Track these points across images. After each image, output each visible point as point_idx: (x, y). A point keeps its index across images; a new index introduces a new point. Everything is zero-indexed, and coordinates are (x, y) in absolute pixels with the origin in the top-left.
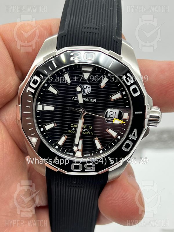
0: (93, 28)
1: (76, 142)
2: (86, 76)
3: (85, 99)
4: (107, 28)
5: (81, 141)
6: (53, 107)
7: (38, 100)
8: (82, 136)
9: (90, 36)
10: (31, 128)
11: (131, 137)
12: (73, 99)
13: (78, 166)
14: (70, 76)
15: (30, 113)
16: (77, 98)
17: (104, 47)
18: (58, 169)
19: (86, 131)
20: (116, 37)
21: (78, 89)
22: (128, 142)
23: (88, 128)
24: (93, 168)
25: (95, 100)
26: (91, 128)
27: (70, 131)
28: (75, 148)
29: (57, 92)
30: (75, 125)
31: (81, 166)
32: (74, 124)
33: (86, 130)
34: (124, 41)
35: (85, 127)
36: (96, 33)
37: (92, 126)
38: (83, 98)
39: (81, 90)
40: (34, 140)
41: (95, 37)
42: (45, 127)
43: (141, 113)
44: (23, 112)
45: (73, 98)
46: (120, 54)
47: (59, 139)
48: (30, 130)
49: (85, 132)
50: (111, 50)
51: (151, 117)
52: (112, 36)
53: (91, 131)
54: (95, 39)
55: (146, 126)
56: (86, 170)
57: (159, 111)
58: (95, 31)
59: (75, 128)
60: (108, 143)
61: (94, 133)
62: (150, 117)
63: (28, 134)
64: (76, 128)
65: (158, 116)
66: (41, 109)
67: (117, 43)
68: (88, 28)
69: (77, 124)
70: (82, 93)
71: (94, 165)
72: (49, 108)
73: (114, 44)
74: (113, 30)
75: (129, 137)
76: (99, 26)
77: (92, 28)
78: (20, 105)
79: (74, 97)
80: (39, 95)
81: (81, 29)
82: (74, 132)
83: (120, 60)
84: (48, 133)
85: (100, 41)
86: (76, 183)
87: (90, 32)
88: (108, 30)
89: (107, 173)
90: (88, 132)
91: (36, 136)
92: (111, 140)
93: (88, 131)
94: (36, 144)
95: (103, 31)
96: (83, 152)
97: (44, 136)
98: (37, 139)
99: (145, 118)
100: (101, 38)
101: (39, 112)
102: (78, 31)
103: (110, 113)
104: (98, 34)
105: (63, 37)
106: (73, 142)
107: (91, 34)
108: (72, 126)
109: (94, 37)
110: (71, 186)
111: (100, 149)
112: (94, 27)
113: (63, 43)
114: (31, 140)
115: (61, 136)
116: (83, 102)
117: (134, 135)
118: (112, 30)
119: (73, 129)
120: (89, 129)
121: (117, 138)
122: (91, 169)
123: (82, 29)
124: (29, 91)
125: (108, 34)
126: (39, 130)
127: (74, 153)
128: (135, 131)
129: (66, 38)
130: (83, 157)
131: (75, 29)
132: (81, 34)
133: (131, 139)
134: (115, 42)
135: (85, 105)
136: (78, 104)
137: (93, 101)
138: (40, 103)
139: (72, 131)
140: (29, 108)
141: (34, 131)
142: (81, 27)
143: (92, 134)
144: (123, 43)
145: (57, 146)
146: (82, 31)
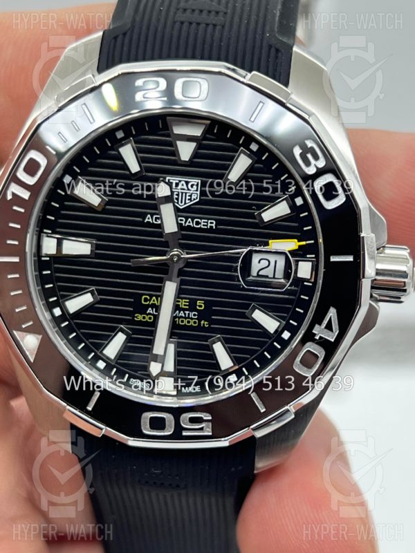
0: (210, 12)
1: (158, 348)
2: (186, 151)
3: (181, 220)
4: (250, 11)
5: (171, 348)
6: (89, 245)
7: (43, 225)
8: (175, 330)
9: (196, 34)
10: (21, 306)
11: (319, 331)
12: (147, 220)
13: (163, 419)
14: (138, 151)
15: (16, 260)
16: (158, 218)
18: (101, 429)
19: (188, 317)
20: (277, 35)
22: (309, 347)
23: (192, 307)
24: (208, 427)
25: (211, 223)
26: (200, 306)
27: (139, 317)
28: (155, 368)
30: (154, 298)
31: (171, 424)
32: (151, 296)
33: (187, 312)
34: (299, 47)
35: (183, 303)
36: (215, 25)
37: (206, 302)
38: (177, 217)
39: (169, 194)
40: (30, 342)
41: (212, 36)
42: (67, 303)
43: (350, 258)
45: (148, 219)
46: (286, 85)
47: (109, 339)
48: (17, 310)
49: (185, 318)
50: (259, 71)
51: (378, 273)
52: (263, 33)
53: (201, 315)
54: (212, 41)
56: (184, 433)
57: (408, 257)
58: (212, 19)
59: (153, 306)
60: (252, 352)
61: (211, 322)
63: (13, 323)
64: (157, 307)
65: (405, 272)
66: (54, 251)
67: (280, 54)
68: (193, 10)
69: (159, 296)
70: (174, 203)
71: (210, 418)
72: (78, 247)
73: (268, 56)
74: (269, 17)
75: (314, 331)
76: (227, 7)
77: (205, 12)
79: (149, 216)
80: (47, 208)
81: (172, 13)
82: (150, 318)
83: (284, 101)
84: (75, 321)
85: (228, 46)
86: (161, 473)
87: (198, 21)
88: (253, 17)
90: (192, 319)
91: (37, 329)
92: (261, 344)
93: (192, 315)
94: (35, 352)
95: (236, 19)
97: (65, 333)
98: (40, 337)
99: (362, 275)
100: (230, 39)
101: (48, 259)
102: (162, 20)
103: (259, 262)
104: (223, 27)
105: (119, 40)
106: (149, 350)
107: (202, 26)
108: (146, 300)
109: (208, 36)
110: (147, 483)
111: (230, 371)
112: (213, 8)
114: (23, 341)
115: (114, 331)
116: (176, 230)
117: (329, 327)
118: (265, 16)
119: (150, 310)
120: (197, 310)
121: (279, 338)
122: (202, 429)
123: (175, 13)
124: (14, 194)
125: (252, 27)
126: (48, 314)
128: (332, 313)
129: (127, 41)
130: (180, 394)
131: (155, 14)
132: (173, 28)
133: (321, 338)
134: (273, 50)
135: (185, 237)
136: (161, 235)
137: (207, 226)
138: (50, 232)
139: (144, 318)
140: (15, 245)
141: (31, 314)
142: (172, 10)
143: (204, 324)
144: (296, 53)
145: (101, 362)
146: (176, 20)
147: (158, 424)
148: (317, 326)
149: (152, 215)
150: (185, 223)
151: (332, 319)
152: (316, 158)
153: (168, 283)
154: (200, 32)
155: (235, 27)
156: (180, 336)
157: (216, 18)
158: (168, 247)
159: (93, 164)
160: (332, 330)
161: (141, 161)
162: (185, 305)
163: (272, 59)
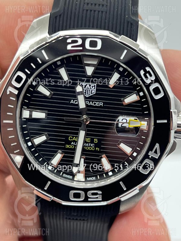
0: (99, 5)
1: (76, 161)
2: (90, 71)
3: (87, 102)
4: (118, 4)
5: (82, 160)
6: (45, 114)
7: (23, 104)
8: (84, 152)
9: (94, 16)
10: (14, 143)
12: (71, 102)
13: (79, 194)
14: (67, 71)
15: (12, 122)
16: (77, 101)
17: (114, 30)
18: (51, 198)
19: (90, 146)
20: (131, 16)
21: (79, 89)
22: (147, 161)
23: (92, 141)
24: (100, 197)
25: (101, 104)
26: (96, 141)
27: (68, 146)
28: (75, 169)
29: (49, 93)
30: (74, 137)
31: (83, 195)
32: (73, 137)
33: (90, 144)
34: (141, 22)
35: (88, 140)
36: (102, 12)
37: (98, 139)
38: (85, 101)
39: (82, 90)
40: (19, 159)
41: (102, 17)
42: (34, 140)
43: (166, 121)
44: (3, 121)
45: (72, 102)
46: (136, 40)
47: (53, 156)
48: (12, 145)
49: (89, 147)
50: (123, 35)
52: (125, 16)
53: (96, 145)
54: (102, 19)
55: (172, 140)
56: (89, 200)
58: (101, 8)
59: (74, 141)
60: (119, 162)
61: (101, 148)
62: (178, 127)
63: (10, 150)
64: (76, 142)
66: (28, 117)
67: (133, 26)
68: (92, 4)
69: (77, 137)
70: (84, 94)
71: (101, 193)
72: (39, 115)
73: (128, 27)
74: (127, 7)
75: (149, 154)
76: (107, 2)
77: (97, 5)
79: (72, 100)
80: (25, 97)
81: (82, 6)
82: (73, 147)
83: (136, 49)
84: (38, 148)
85: (109, 22)
86: (77, 215)
87: (95, 10)
88: (120, 8)
89: (119, 202)
90: (92, 147)
91: (22, 153)
92: (123, 158)
93: (92, 145)
94: (20, 164)
95: (112, 9)
96: (85, 174)
97: (33, 153)
98: (23, 157)
99: (171, 129)
100: (109, 18)
101: (25, 120)
102: (78, 9)
104: (106, 12)
105: (58, 18)
106: (72, 161)
107: (96, 12)
108: (71, 138)
109: (100, 16)
110: (70, 219)
111: (109, 170)
112: (101, 3)
113: (57, 25)
114: (14, 159)
115: (56, 153)
116: (85, 107)
117: (156, 152)
118: (125, 7)
119: (72, 143)
120: (94, 143)
121: (132, 156)
122: (97, 198)
123: (84, 6)
124: (10, 92)
125: (119, 12)
126: (25, 145)
127: (73, 175)
128: (157, 146)
129: (61, 19)
130: (86, 181)
131: (74, 5)
132: (83, 13)
133: (152, 157)
134: (130, 24)
135: (89, 110)
136: (78, 109)
137: (99, 105)
138: (26, 107)
139: (70, 146)
140: (11, 115)
141: (19, 146)
142: (82, 4)
143: (97, 149)
144: (140, 25)
145: (50, 166)
146: (84, 9)
147: (77, 196)
148: (150, 152)
149: (74, 100)
150: (89, 103)
151: (157, 148)
152: (151, 75)
153: (81, 131)
154: (96, 15)
155: (112, 13)
156: (86, 155)
157: (103, 8)
158: (81, 115)
159: (47, 76)
160: (157, 154)
161: (69, 75)
162: (88, 141)
163: (129, 28)
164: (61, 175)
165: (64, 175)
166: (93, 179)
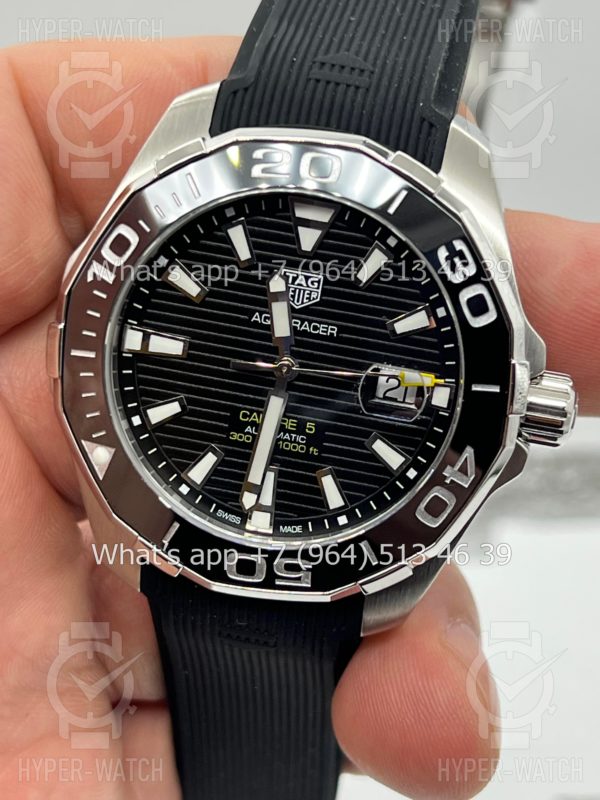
0: (353, 69)
1: (255, 477)
2: (308, 239)
3: (296, 323)
4: (403, 71)
5: (271, 476)
6: (182, 344)
7: (128, 313)
8: (277, 455)
9: (334, 97)
10: (92, 412)
12: (254, 319)
13: (253, 563)
14: (249, 234)
15: (92, 355)
16: (268, 318)
17: (383, 137)
18: (179, 568)
19: (295, 441)
20: (432, 106)
21: (277, 285)
22: (437, 492)
23: (300, 429)
24: (306, 577)
25: (332, 329)
26: (311, 429)
27: (235, 436)
28: (248, 499)
29: (199, 289)
30: (255, 414)
31: (262, 569)
32: (252, 412)
33: (294, 436)
34: (459, 123)
35: (290, 424)
36: (357, 88)
37: (318, 425)
38: (291, 318)
40: (101, 456)
41: (353, 101)
42: (149, 411)
43: (496, 389)
44: (70, 352)
45: (256, 318)
46: (437, 170)
47: (196, 459)
48: (88, 416)
49: (291, 442)
50: (405, 151)
51: (531, 407)
52: (416, 102)
53: (311, 441)
54: (353, 106)
55: (511, 440)
56: (278, 583)
57: (570, 390)
58: (355, 79)
59: (253, 424)
60: (368, 491)
61: (322, 450)
62: (529, 409)
63: (83, 431)
64: (258, 427)
65: (563, 409)
66: (138, 347)
67: (433, 130)
68: (333, 66)
69: (261, 412)
70: (289, 301)
72: (168, 345)
73: (420, 131)
74: (426, 82)
75: (445, 474)
76: (374, 65)
77: (347, 69)
78: (62, 326)
79: (257, 314)
80: (134, 294)
81: (306, 69)
82: (248, 439)
83: (433, 191)
84: (157, 434)
85: (371, 115)
86: (247, 626)
87: (338, 81)
88: (406, 80)
90: (299, 444)
91: (110, 440)
92: (380, 482)
93: (299, 439)
94: (106, 468)
95: (385, 82)
96: (276, 515)
97: (142, 447)
98: (113, 450)
99: (508, 411)
100: (373, 106)
101: (130, 355)
102: (293, 78)
103: (387, 380)
104: (367, 90)
105: (240, 95)
106: (243, 477)
107: (342, 88)
108: (245, 416)
109: (348, 100)
110: (229, 637)
111: (340, 511)
112: (357, 66)
113: (235, 113)
114: (91, 453)
115: (204, 450)
116: (288, 334)
117: (463, 470)
118: (421, 78)
119: (248, 429)
120: (305, 434)
121: (402, 477)
122: (299, 579)
123: (311, 68)
125: (403, 92)
126: (124, 423)
127: (245, 516)
128: (469, 453)
129: (248, 99)
130: (276, 534)
131: (286, 67)
132: (305, 89)
133: (452, 481)
134: (426, 124)
136: (270, 337)
137: (326, 332)
138: (135, 323)
139: (241, 437)
140: (91, 337)
141: (105, 422)
142: (308, 63)
143: (313, 452)
144: (454, 130)
145: (184, 486)
146: (310, 76)
147: (246, 568)
149: (261, 314)
150: (301, 326)
151: (468, 460)
153: (273, 398)
154: (338, 95)
155: (382, 91)
156: (283, 463)
157: (360, 78)
158: (278, 354)
159: (195, 245)
160: (466, 474)
161: (252, 246)
162: (291, 426)
163: (423, 136)
164: (212, 511)
165: (220, 514)
166: (295, 529)
